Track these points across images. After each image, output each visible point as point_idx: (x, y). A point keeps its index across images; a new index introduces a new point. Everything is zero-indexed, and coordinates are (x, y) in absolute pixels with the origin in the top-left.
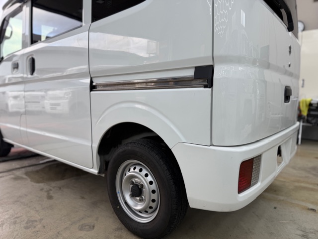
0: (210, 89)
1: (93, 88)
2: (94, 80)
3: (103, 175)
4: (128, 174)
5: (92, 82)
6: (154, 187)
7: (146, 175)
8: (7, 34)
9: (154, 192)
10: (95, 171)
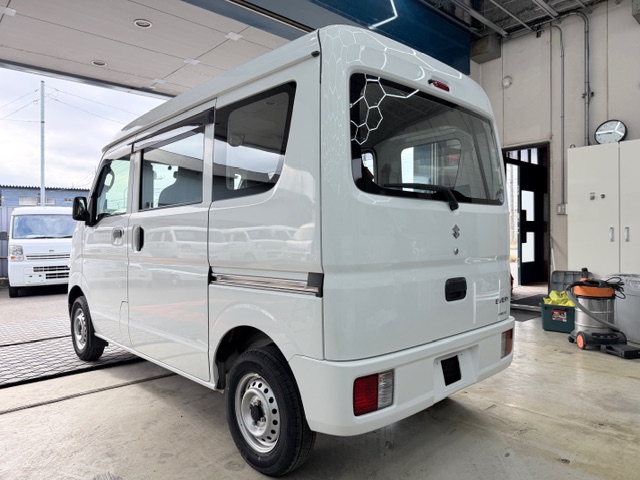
0: (320, 299)
1: (211, 279)
2: (214, 270)
3: (222, 392)
4: (248, 391)
5: (211, 272)
6: (275, 405)
7: (266, 391)
8: (107, 182)
9: (274, 411)
10: (212, 385)
